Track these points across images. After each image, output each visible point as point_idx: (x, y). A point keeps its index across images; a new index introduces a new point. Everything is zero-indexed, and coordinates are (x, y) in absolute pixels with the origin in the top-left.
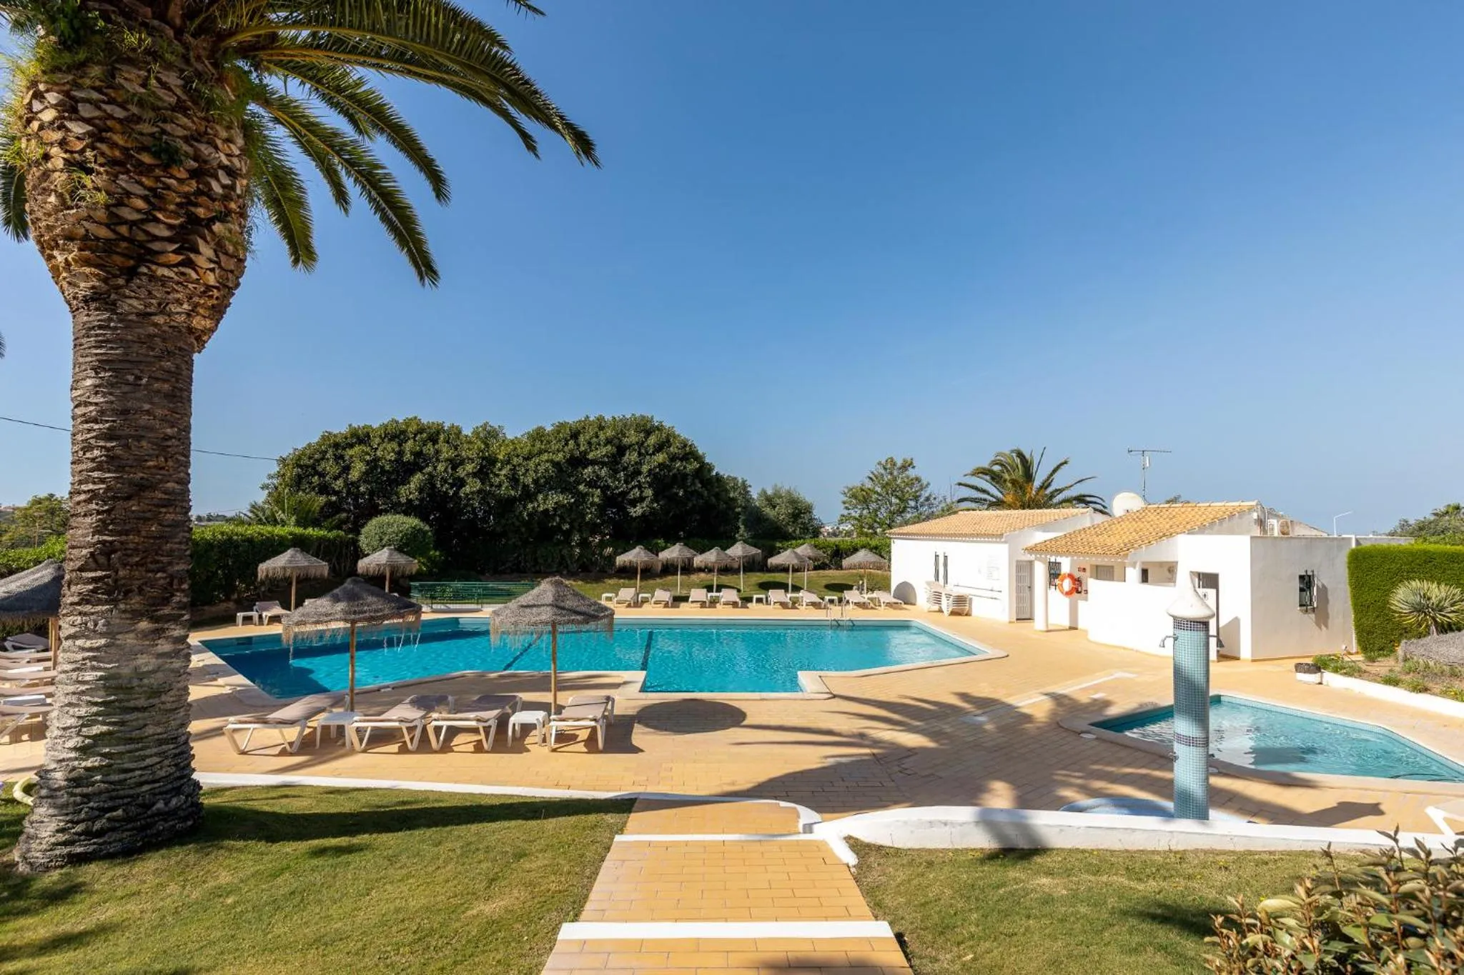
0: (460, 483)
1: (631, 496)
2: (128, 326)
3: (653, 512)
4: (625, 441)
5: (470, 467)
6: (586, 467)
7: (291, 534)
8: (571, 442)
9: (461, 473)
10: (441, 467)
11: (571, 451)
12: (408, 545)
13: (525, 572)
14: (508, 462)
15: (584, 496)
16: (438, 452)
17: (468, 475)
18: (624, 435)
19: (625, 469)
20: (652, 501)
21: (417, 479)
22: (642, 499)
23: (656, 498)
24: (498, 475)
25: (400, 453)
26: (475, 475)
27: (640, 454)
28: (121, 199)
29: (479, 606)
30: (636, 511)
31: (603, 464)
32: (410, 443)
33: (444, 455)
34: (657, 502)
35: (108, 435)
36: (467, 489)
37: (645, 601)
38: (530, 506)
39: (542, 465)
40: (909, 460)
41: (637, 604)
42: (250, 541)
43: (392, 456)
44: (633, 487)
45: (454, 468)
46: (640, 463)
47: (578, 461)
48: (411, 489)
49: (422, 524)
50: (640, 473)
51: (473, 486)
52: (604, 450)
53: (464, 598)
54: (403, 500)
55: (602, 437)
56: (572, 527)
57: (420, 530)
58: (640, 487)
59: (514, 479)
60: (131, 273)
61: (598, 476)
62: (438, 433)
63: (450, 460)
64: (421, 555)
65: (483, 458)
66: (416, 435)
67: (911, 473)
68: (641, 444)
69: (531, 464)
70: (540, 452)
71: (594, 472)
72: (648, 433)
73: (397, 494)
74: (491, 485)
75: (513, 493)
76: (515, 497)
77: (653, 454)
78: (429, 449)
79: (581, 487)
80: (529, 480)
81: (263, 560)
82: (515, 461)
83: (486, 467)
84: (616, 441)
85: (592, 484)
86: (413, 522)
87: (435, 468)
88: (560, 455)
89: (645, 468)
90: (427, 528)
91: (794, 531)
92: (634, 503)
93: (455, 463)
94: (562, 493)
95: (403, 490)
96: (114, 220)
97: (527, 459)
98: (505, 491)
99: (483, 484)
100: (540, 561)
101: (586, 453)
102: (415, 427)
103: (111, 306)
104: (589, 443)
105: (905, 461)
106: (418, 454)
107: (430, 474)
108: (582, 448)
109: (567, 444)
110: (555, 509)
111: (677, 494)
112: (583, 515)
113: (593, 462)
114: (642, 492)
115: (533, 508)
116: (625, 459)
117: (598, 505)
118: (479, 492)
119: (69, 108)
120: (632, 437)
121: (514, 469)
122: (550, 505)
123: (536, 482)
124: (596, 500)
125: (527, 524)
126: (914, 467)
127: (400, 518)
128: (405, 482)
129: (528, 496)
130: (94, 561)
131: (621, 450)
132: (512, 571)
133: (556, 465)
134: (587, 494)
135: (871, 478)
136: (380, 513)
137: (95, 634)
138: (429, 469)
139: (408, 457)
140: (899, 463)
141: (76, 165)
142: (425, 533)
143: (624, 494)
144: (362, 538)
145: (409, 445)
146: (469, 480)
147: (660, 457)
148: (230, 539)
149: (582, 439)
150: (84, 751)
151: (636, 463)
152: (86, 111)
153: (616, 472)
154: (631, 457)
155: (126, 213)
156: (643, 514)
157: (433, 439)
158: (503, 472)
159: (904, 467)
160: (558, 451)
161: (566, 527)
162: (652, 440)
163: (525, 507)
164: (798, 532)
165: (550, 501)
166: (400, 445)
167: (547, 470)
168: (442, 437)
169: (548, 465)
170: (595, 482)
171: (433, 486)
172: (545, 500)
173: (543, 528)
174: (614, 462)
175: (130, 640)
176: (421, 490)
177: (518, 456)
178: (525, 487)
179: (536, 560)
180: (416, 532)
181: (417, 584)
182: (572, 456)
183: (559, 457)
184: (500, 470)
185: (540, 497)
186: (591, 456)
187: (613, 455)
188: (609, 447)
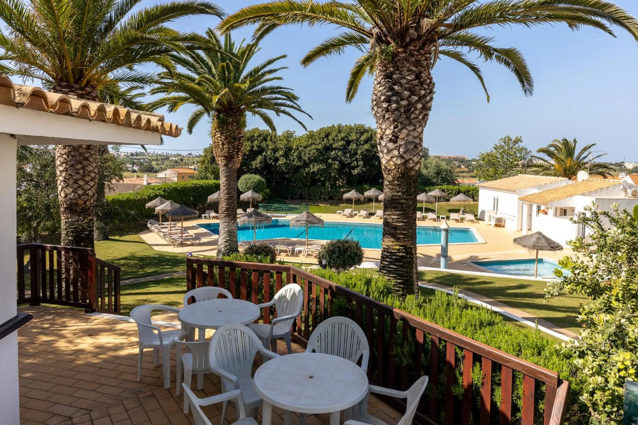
0: (277, 160)
1: (353, 165)
2: (229, 169)
3: (363, 172)
4: (350, 138)
5: (281, 153)
6: (331, 151)
7: (214, 183)
8: (325, 139)
9: (277, 155)
10: (269, 153)
11: (325, 144)
12: (257, 188)
13: (304, 199)
14: (297, 149)
15: (331, 165)
16: (267, 145)
17: (280, 156)
18: (350, 135)
19: (350, 152)
20: (362, 167)
21: (260, 158)
22: (358, 166)
23: (364, 165)
24: (293, 156)
25: (252, 147)
26: (283, 156)
27: (357, 145)
28: (229, 149)
29: (285, 215)
30: (355, 172)
31: (341, 150)
32: (256, 142)
33: (271, 147)
34: (365, 167)
35: (227, 189)
36: (280, 162)
37: (355, 215)
38: (307, 170)
39: (312, 151)
40: (519, 137)
41: (351, 216)
42: (202, 187)
43: (249, 148)
44: (354, 161)
45: (274, 153)
46: (356, 149)
47: (328, 148)
48: (257, 163)
49: (262, 178)
50: (356, 154)
51: (282, 161)
52: (341, 143)
53: (279, 211)
54: (254, 167)
55: (340, 137)
56: (326, 179)
57: (261, 181)
58: (357, 160)
59: (300, 158)
60: (230, 161)
61: (337, 155)
62: (267, 136)
63: (273, 149)
64: (262, 191)
65: (287, 148)
66: (258, 137)
67: (521, 145)
68: (357, 140)
69: (307, 150)
70: (312, 144)
71: (336, 153)
72: (362, 133)
73: (251, 165)
74: (290, 160)
75: (299, 163)
76: (300, 166)
77: (363, 144)
78: (264, 144)
79: (330, 161)
80: (306, 158)
81: (209, 195)
82: (300, 149)
83: (288, 151)
84: (346, 139)
85: (334, 159)
86: (257, 177)
87: (267, 153)
88: (320, 146)
89: (359, 152)
90: (264, 180)
91: (437, 181)
92: (354, 168)
93: (275, 151)
94: (321, 163)
95: (253, 163)
96: (229, 153)
97: (305, 148)
98: (296, 163)
99: (286, 160)
100: (312, 194)
101: (332, 145)
102: (257, 134)
103: (227, 166)
104: (333, 140)
105: (517, 138)
106: (259, 147)
107: (265, 156)
108: (330, 142)
109: (323, 140)
110: (318, 171)
111: (374, 164)
112: (330, 173)
113: (335, 149)
114: (358, 163)
115: (308, 170)
116: (350, 147)
117: (337, 169)
118: (285, 163)
119: (222, 134)
120: (353, 137)
121: (300, 153)
122: (316, 169)
123: (309, 158)
124: (336, 167)
125: (306, 178)
126: (521, 142)
127: (253, 176)
128: (254, 159)
129: (306, 165)
130: (226, 210)
131: (348, 143)
132: (299, 199)
133: (318, 150)
134: (332, 164)
135: (495, 148)
136: (245, 173)
137: (226, 223)
138: (264, 154)
139: (255, 148)
140: (514, 139)
141: (223, 144)
142: (263, 182)
143: (350, 164)
144: (239, 184)
145: (256, 143)
146: (281, 158)
147: (366, 146)
148: (196, 186)
149: (330, 137)
150: (226, 242)
151: (355, 149)
152: (224, 134)
153: (346, 153)
154: (353, 146)
155: (230, 151)
156: (358, 173)
157: (265, 139)
158: (295, 154)
159: (516, 142)
160: (320, 143)
161: (322, 179)
162: (363, 138)
163: (305, 170)
164: (439, 181)
165: (315, 168)
166: (252, 143)
167: (314, 153)
168: (269, 138)
169: (315, 151)
170: (336, 158)
171: (266, 161)
172: (313, 166)
173: (313, 180)
174: (344, 149)
175: (231, 224)
176: (261, 163)
177: (301, 146)
178: (305, 161)
179: (309, 194)
180: (260, 182)
181: (261, 205)
182: (326, 146)
183: (320, 147)
184: (294, 153)
185: (311, 166)
186: (334, 146)
187: (345, 146)
188: (342, 142)
